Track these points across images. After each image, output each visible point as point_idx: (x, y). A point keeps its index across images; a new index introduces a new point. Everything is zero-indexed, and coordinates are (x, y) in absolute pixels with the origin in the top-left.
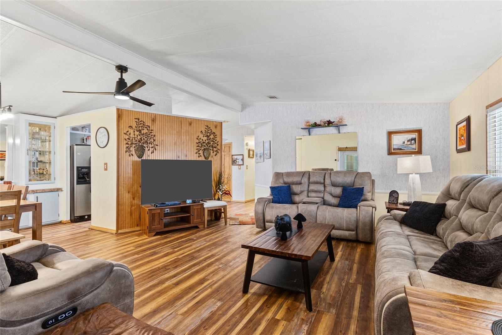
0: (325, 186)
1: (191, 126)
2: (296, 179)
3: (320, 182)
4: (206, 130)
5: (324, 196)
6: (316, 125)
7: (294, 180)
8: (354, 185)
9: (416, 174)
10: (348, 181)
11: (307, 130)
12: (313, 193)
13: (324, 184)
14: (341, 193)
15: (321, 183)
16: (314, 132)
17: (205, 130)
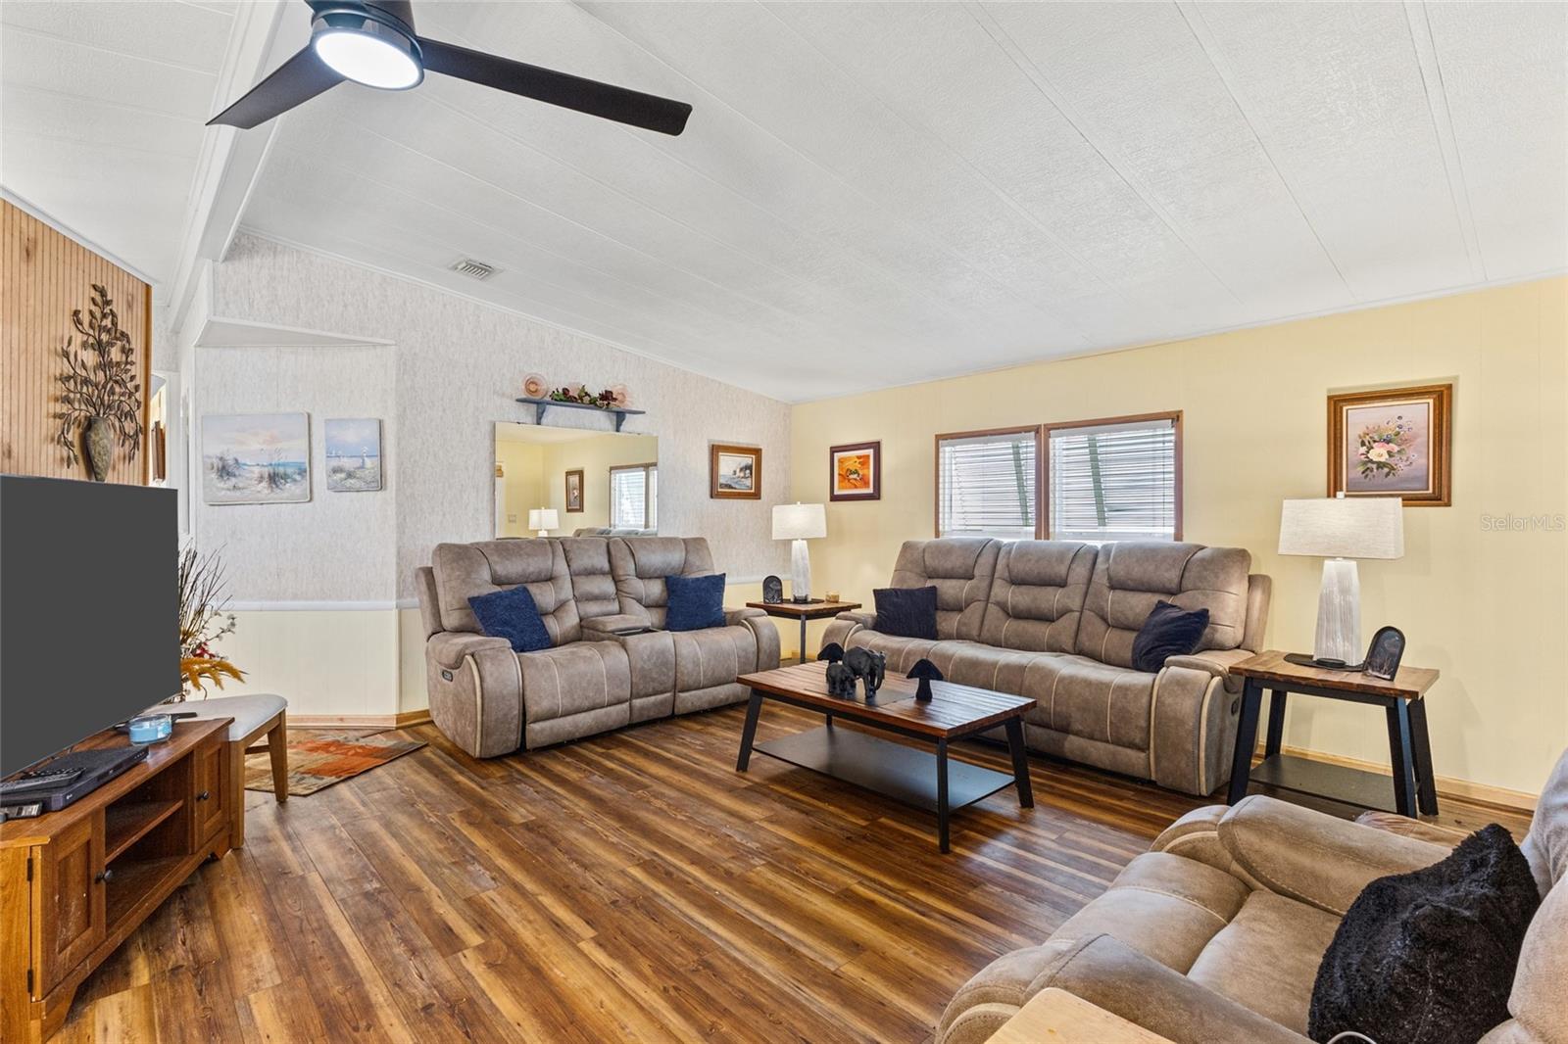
0: (616, 581)
1: (32, 264)
2: (535, 565)
3: (601, 569)
4: (93, 308)
5: (620, 607)
6: (566, 398)
7: (531, 569)
8: (686, 570)
9: (803, 539)
10: (673, 563)
11: (534, 407)
12: (591, 603)
13: (612, 573)
14: (665, 594)
15: (603, 573)
16: (550, 417)
17: (91, 312)
